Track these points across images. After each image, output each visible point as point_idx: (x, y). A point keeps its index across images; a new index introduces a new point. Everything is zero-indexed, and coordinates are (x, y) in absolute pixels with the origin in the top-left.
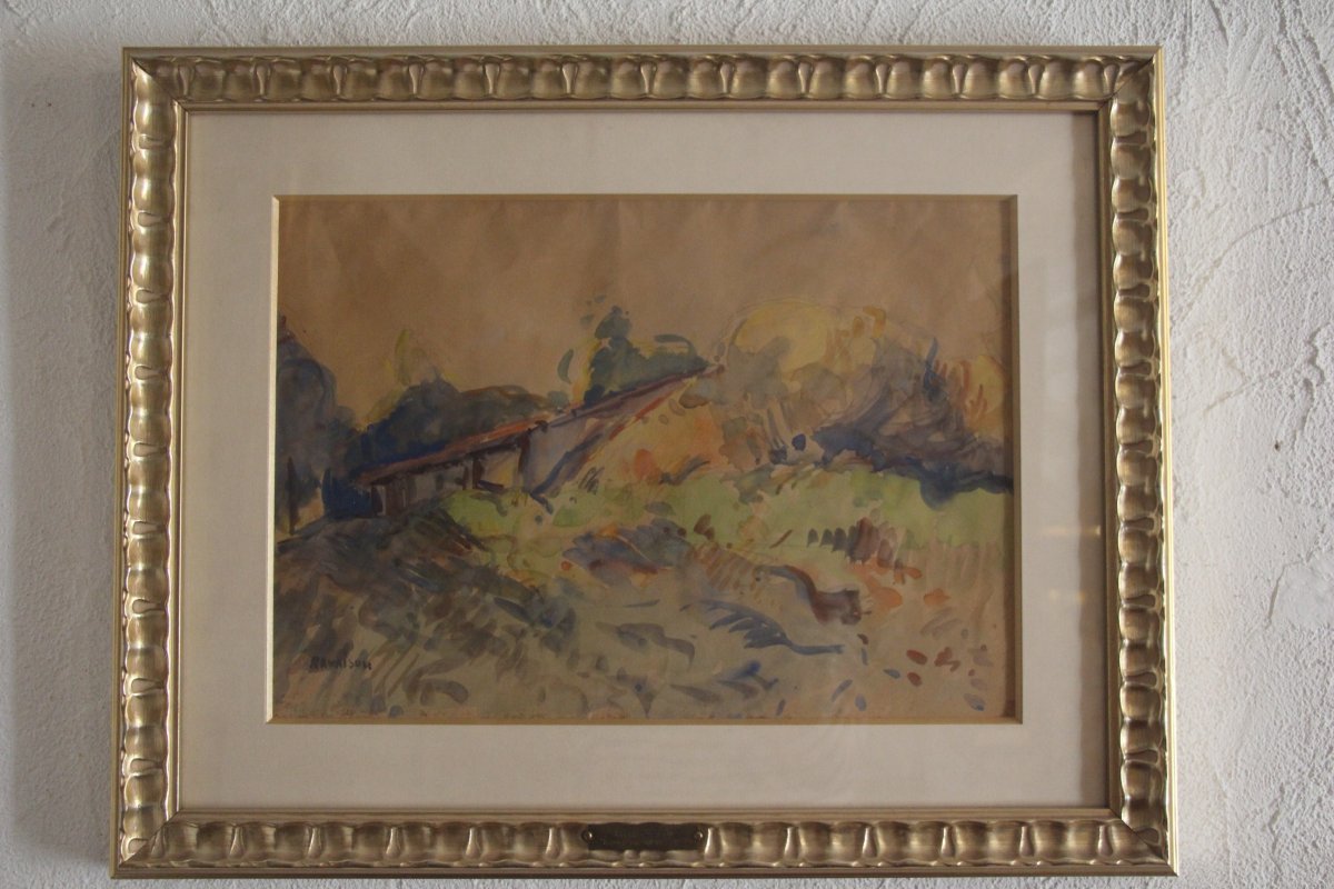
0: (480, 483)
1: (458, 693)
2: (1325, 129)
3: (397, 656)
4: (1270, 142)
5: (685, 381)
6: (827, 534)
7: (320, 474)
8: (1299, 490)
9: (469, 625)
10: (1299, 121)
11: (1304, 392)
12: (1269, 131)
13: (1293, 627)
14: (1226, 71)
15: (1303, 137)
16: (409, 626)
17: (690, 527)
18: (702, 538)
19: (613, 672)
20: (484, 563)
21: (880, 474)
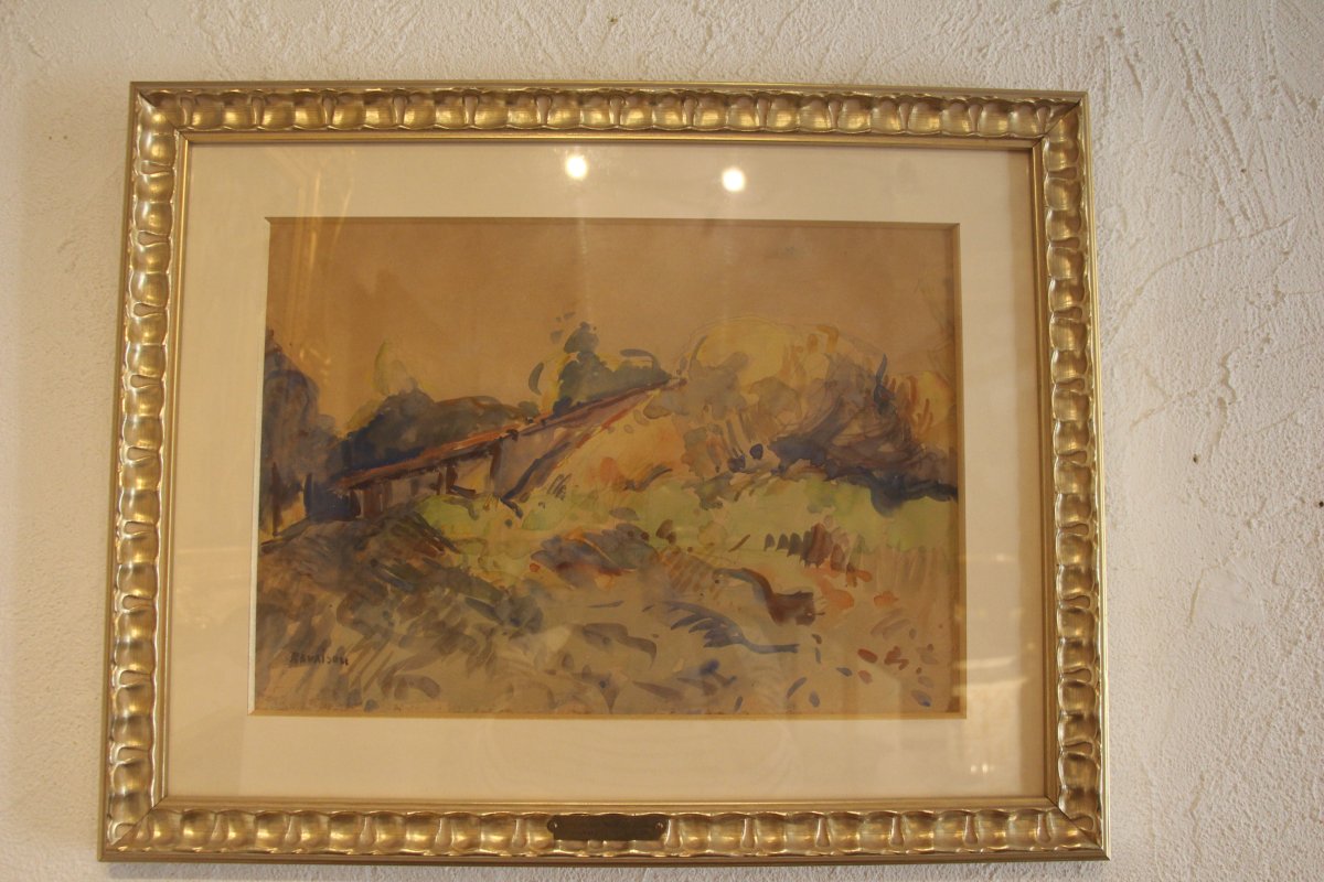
0: (452, 488)
1: (431, 689)
2: (1230, 174)
3: (372, 652)
4: (1183, 184)
5: (649, 393)
6: (783, 538)
7: (302, 478)
8: (1215, 499)
9: (442, 624)
10: (1207, 166)
11: (1218, 410)
12: (1181, 173)
13: (1212, 626)
14: (1142, 119)
15: (1210, 179)
16: (384, 624)
17: (652, 531)
18: (665, 542)
19: (579, 669)
20: (456, 564)
21: (833, 482)
